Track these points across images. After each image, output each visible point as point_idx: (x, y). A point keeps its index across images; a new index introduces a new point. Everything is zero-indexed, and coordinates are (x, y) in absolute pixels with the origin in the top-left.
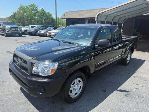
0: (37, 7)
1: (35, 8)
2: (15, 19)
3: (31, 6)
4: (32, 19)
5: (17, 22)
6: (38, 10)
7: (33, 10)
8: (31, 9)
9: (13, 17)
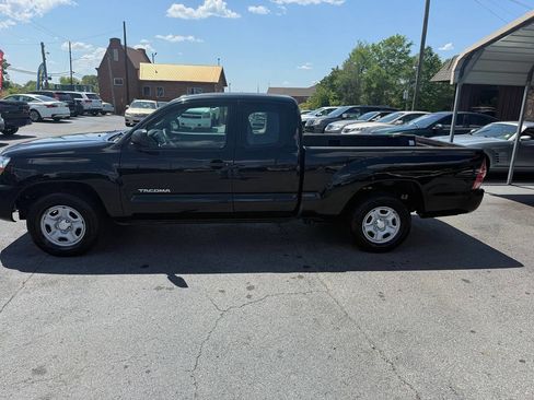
0: (408, 46)
1: (400, 50)
2: (333, 88)
3: (390, 45)
4: (384, 85)
5: (335, 98)
6: (411, 55)
7: (393, 56)
8: (388, 52)
9: (329, 82)
